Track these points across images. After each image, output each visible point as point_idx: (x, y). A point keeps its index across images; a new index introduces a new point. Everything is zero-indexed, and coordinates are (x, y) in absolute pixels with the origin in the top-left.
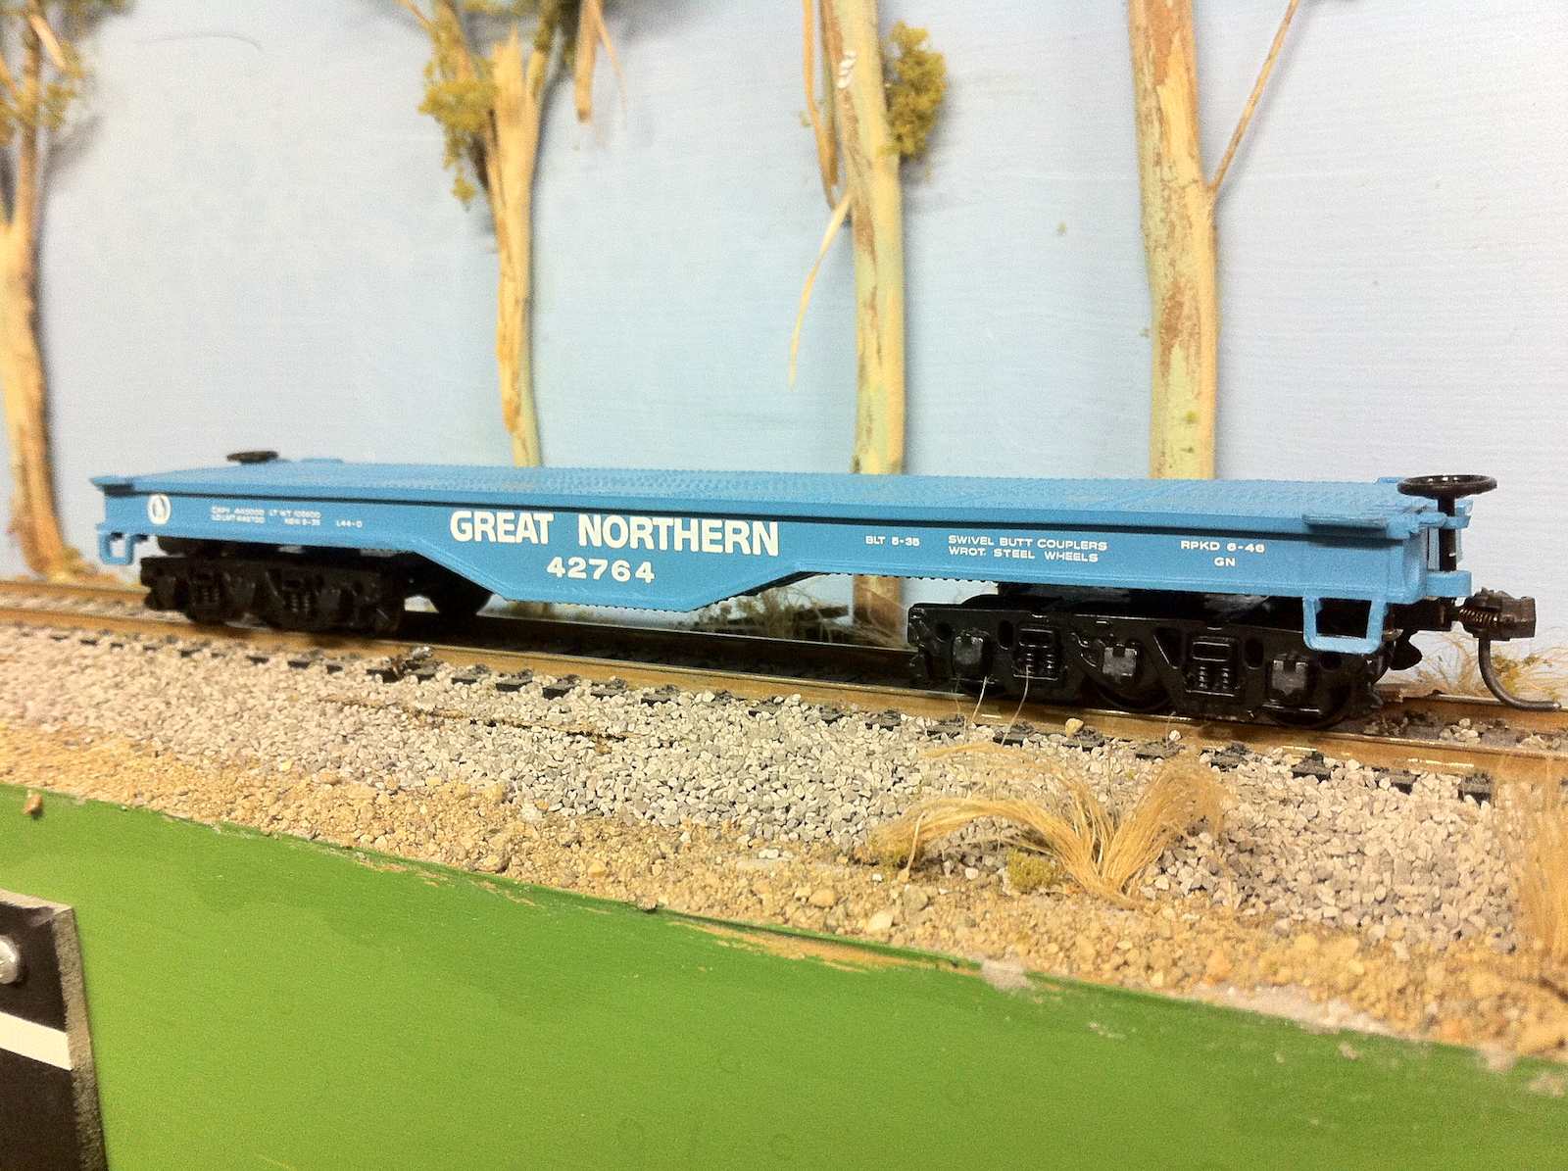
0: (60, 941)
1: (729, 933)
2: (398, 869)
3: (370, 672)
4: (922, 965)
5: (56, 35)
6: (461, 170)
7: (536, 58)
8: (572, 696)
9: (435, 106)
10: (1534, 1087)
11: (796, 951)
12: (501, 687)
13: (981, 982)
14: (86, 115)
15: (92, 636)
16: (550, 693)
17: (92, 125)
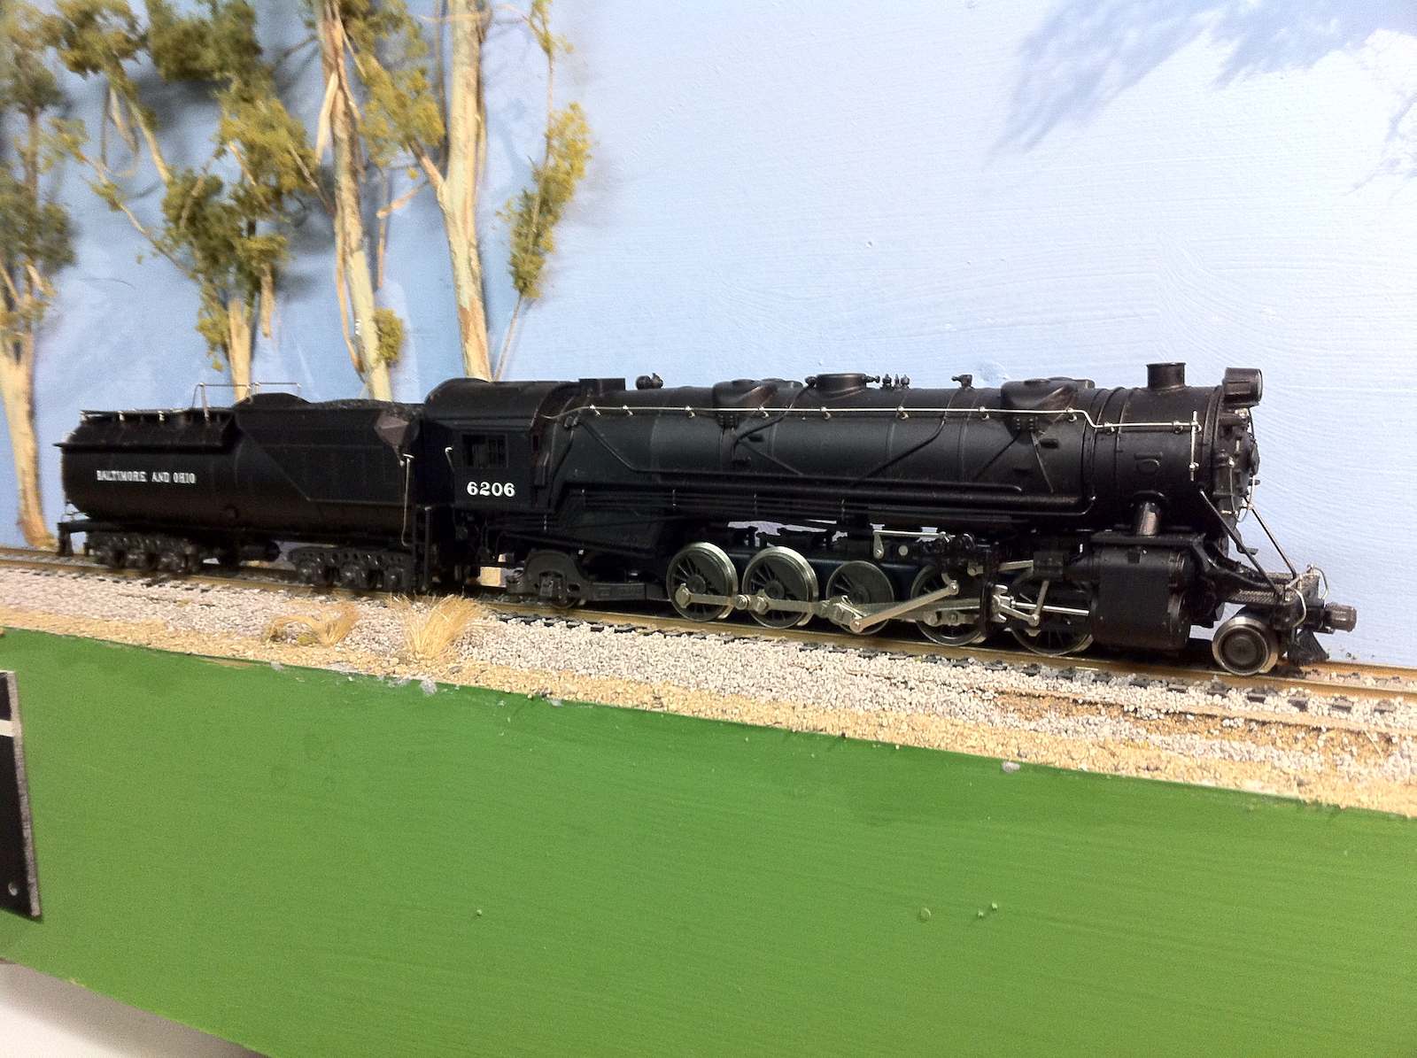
0: (9, 684)
1: (209, 660)
2: (118, 646)
3: (142, 584)
4: (258, 665)
5: (39, 274)
6: (215, 357)
7: (247, 308)
8: (210, 592)
9: (202, 329)
10: (389, 685)
11: (227, 664)
12: (187, 589)
13: (271, 668)
14: (55, 314)
15: (38, 572)
16: (203, 591)
17: (60, 318)
